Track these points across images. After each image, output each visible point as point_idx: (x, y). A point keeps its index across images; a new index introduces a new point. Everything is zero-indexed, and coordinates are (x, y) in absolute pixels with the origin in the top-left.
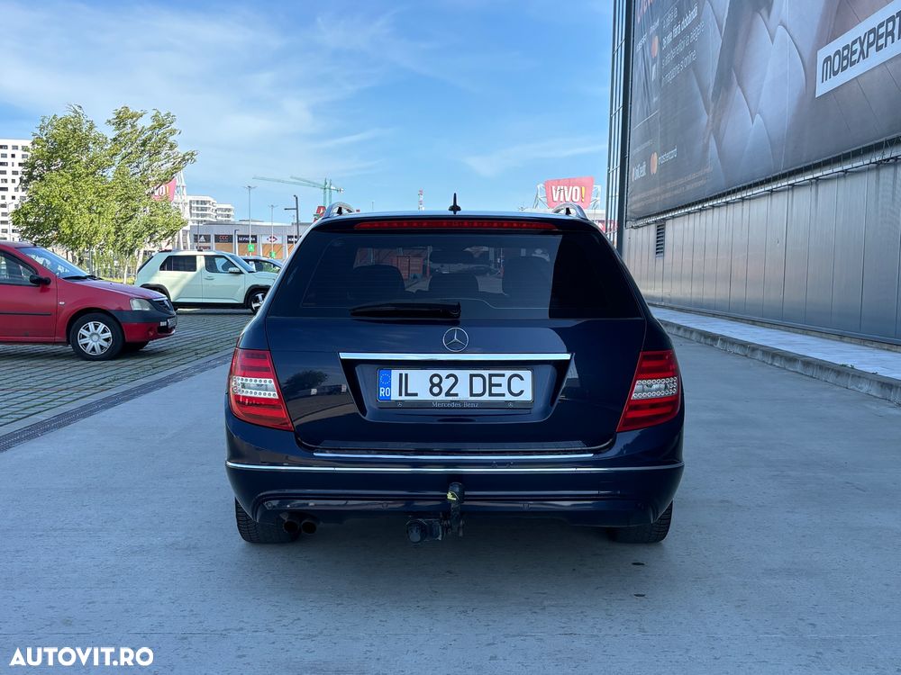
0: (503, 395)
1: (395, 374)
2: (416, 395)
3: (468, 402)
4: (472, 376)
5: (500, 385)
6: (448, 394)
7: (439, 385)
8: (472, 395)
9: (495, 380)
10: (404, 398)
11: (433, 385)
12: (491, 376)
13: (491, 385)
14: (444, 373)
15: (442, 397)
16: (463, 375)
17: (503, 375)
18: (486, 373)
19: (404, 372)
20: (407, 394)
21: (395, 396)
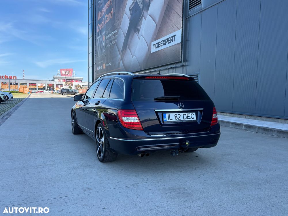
0: (190, 119)
1: (167, 114)
2: (172, 119)
3: (184, 121)
4: (183, 114)
5: (189, 116)
6: (179, 119)
7: (177, 117)
8: (184, 119)
9: (188, 115)
10: (169, 120)
11: (175, 117)
12: (187, 114)
13: (188, 116)
14: (177, 114)
15: (178, 120)
16: (181, 114)
17: (190, 114)
18: (186, 113)
19: (169, 114)
20: (170, 120)
21: (168, 120)
